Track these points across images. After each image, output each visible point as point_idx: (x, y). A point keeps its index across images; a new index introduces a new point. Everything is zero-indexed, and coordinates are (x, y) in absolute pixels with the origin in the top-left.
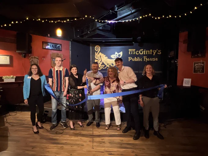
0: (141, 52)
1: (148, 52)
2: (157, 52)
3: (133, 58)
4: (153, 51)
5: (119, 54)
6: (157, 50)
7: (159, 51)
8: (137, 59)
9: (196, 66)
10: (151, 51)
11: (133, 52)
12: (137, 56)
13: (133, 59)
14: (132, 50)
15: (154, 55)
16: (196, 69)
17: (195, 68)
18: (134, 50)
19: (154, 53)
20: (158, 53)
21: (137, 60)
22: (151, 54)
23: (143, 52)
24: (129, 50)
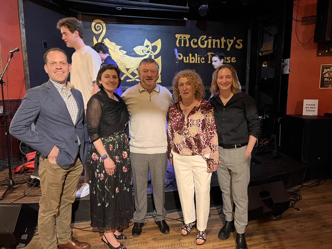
0: (203, 43)
1: (216, 43)
2: (235, 43)
3: (186, 55)
4: (226, 41)
5: (153, 44)
6: (235, 38)
7: (238, 41)
8: (193, 58)
9: (325, 73)
10: (223, 40)
11: (185, 41)
12: (193, 51)
13: (184, 58)
14: (183, 36)
15: (228, 49)
16: (325, 79)
17: (323, 78)
18: (188, 36)
19: (230, 46)
20: (237, 46)
21: (194, 62)
22: (223, 47)
23: (206, 42)
24: (176, 36)
